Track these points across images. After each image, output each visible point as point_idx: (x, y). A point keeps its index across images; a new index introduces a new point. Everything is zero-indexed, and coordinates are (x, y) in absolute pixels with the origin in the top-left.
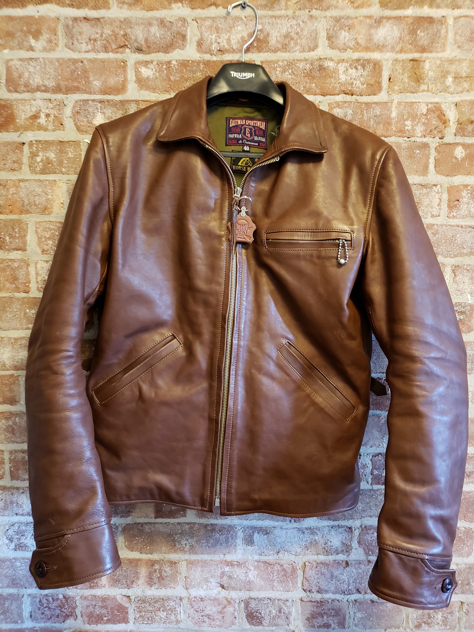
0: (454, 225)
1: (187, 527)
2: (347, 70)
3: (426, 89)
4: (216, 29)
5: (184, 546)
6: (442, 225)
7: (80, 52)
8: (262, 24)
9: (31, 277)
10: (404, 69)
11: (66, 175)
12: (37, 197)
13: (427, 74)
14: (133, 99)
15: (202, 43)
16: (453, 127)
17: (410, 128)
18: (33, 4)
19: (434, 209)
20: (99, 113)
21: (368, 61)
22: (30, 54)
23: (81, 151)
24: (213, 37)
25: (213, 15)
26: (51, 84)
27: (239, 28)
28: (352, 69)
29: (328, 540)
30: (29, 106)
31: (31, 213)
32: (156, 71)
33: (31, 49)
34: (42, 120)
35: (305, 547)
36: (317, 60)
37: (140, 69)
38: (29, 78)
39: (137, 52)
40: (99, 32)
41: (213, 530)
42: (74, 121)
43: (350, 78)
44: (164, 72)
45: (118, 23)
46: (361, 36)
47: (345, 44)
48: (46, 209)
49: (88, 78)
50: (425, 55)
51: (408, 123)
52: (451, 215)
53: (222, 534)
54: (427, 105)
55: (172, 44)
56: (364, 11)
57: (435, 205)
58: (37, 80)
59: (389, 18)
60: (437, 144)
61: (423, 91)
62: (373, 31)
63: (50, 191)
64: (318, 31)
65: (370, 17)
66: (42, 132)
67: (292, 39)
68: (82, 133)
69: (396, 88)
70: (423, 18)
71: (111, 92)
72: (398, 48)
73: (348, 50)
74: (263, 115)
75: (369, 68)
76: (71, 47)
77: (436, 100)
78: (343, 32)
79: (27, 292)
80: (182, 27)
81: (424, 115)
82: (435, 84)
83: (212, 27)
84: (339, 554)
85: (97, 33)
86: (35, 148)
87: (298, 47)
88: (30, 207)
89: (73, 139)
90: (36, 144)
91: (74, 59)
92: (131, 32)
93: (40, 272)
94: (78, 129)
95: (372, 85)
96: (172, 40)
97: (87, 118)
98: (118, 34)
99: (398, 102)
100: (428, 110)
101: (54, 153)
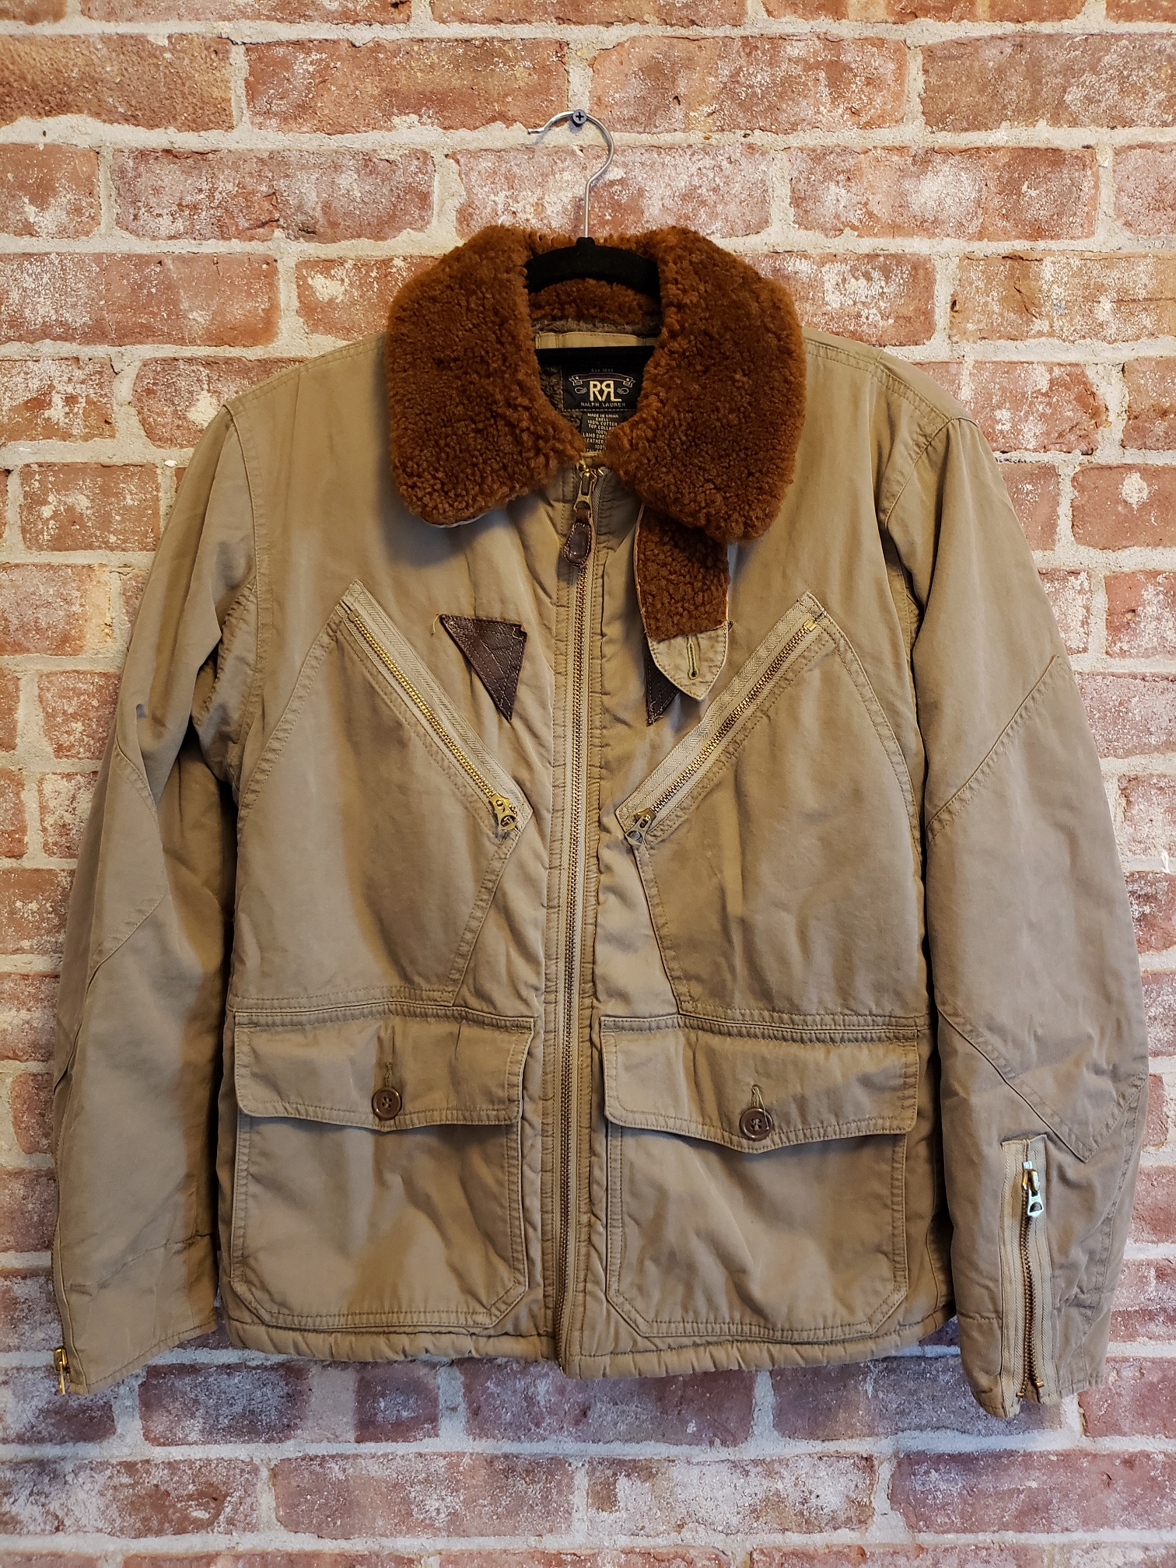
0: (1124, 674)
1: (443, 1463)
2: (844, 280)
3: (1046, 329)
4: (506, 178)
5: (434, 1514)
6: (1093, 675)
7: (154, 238)
8: (625, 165)
9: (27, 816)
10: (989, 280)
11: (118, 553)
12: (43, 611)
13: (1049, 291)
14: (292, 355)
15: (471, 215)
16: (1116, 425)
17: (1007, 427)
18: (32, 116)
19: (1072, 634)
20: (205, 392)
21: (899, 259)
22: (25, 244)
23: (157, 489)
24: (500, 199)
25: (499, 145)
26: (80, 318)
27: (567, 176)
28: (857, 279)
29: (811, 1493)
30: (22, 375)
31: (28, 650)
32: (351, 284)
33: (28, 230)
34: (57, 412)
35: (752, 1512)
36: (766, 256)
37: (310, 281)
38: (22, 306)
39: (303, 237)
40: (205, 187)
41: (509, 1471)
42: (139, 413)
43: (852, 303)
44: (372, 287)
45: (254, 166)
46: (879, 197)
47: (837, 216)
48: (65, 639)
49: (176, 303)
50: (1041, 244)
51: (1003, 414)
52: (1116, 649)
53: (533, 1482)
54: (1051, 371)
55: (392, 217)
56: (885, 135)
57: (1076, 624)
58: (43, 310)
59: (948, 153)
60: (1078, 469)
61: (1040, 334)
62: (908, 184)
63: (78, 594)
64: (768, 183)
65: (901, 150)
66: (55, 442)
67: (703, 203)
68: (159, 443)
69: (970, 327)
70: (1037, 149)
71: (236, 338)
72: (973, 228)
73: (847, 230)
75: (901, 275)
76: (133, 225)
77: (1073, 356)
78: (832, 186)
79: (19, 856)
80: (420, 175)
81: (1043, 394)
82: (1068, 318)
83: (495, 173)
84: (840, 1527)
85: (201, 190)
86: (37, 484)
87: (719, 224)
88: (25, 635)
89: (136, 459)
90: (40, 473)
91: (140, 256)
92: (289, 187)
93: (52, 804)
94: (150, 433)
95: (908, 319)
96: (395, 206)
97: (173, 404)
98: (253, 193)
99: (976, 362)
100: (1051, 381)
101: (88, 497)
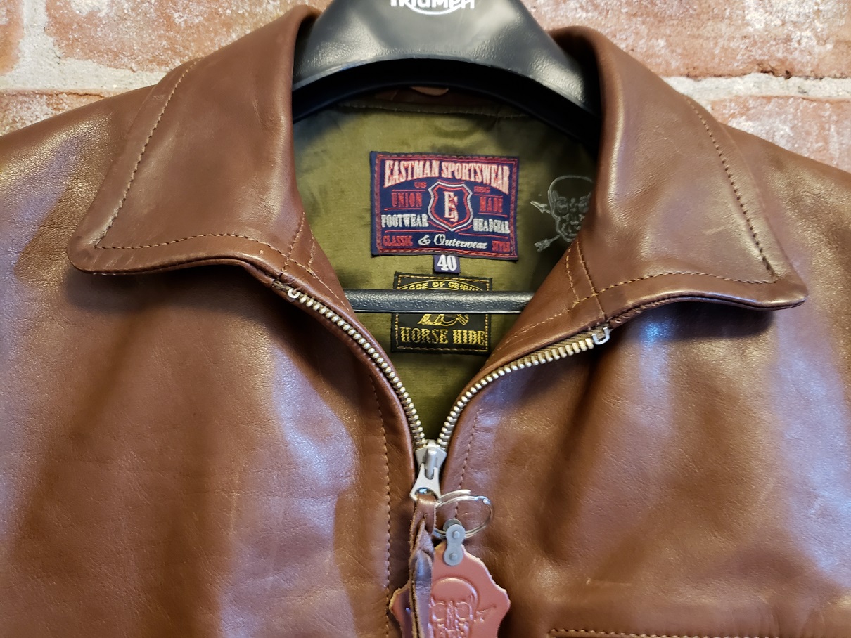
74: (503, 142)
